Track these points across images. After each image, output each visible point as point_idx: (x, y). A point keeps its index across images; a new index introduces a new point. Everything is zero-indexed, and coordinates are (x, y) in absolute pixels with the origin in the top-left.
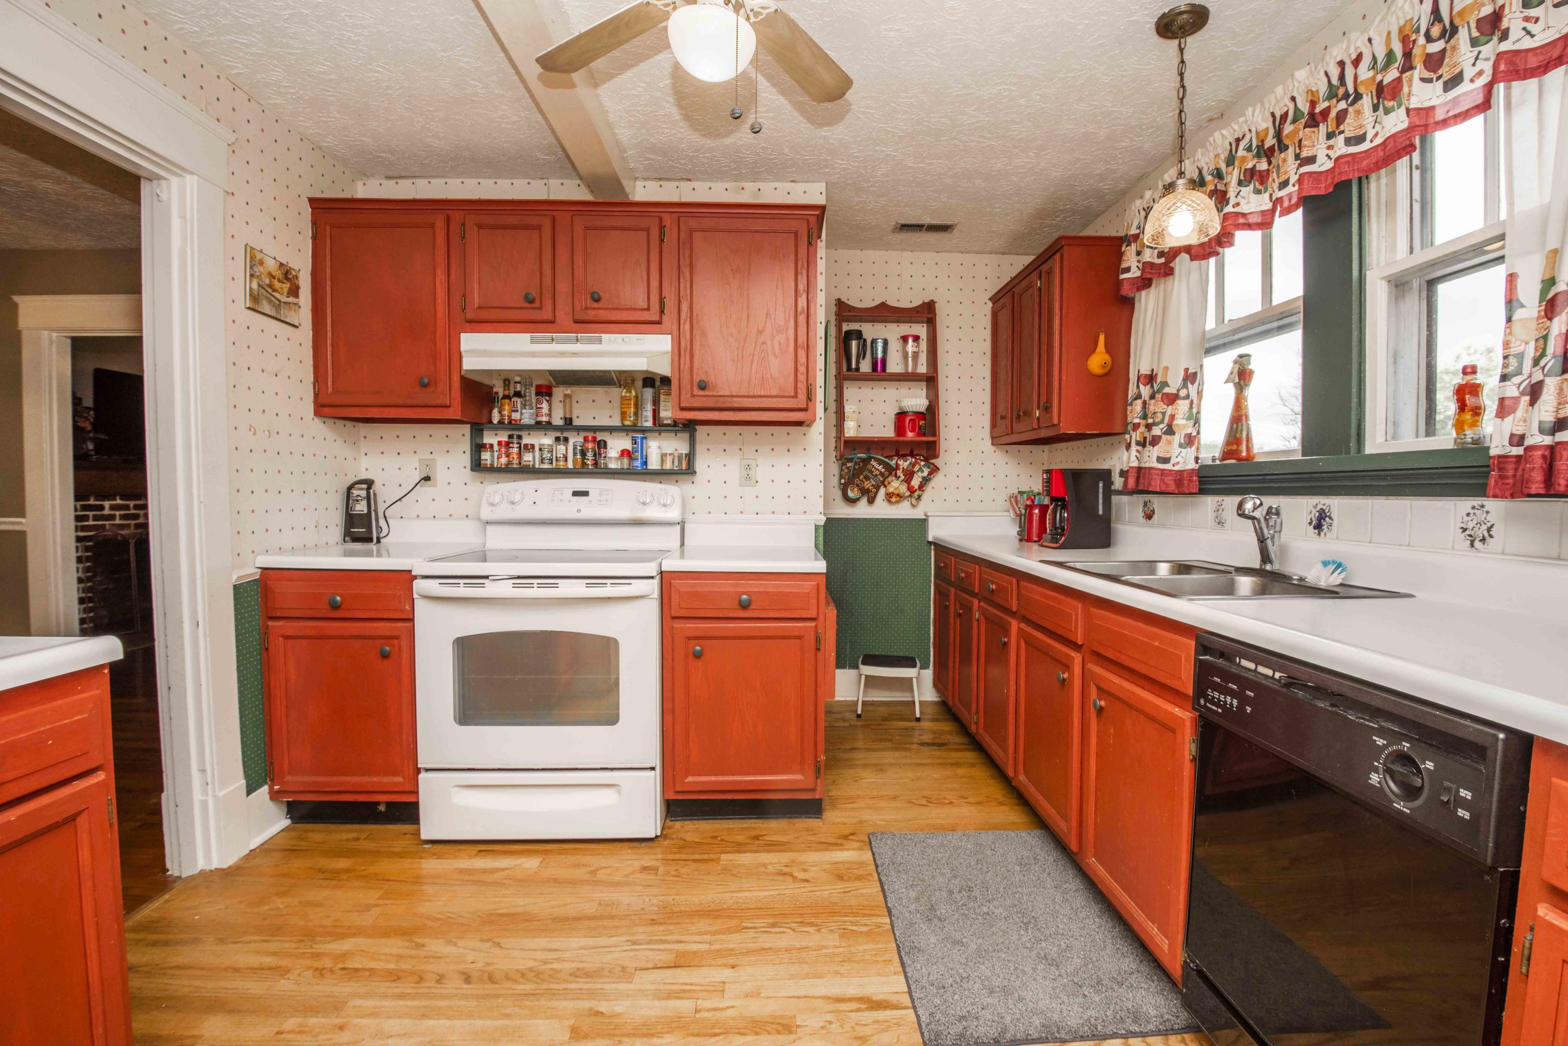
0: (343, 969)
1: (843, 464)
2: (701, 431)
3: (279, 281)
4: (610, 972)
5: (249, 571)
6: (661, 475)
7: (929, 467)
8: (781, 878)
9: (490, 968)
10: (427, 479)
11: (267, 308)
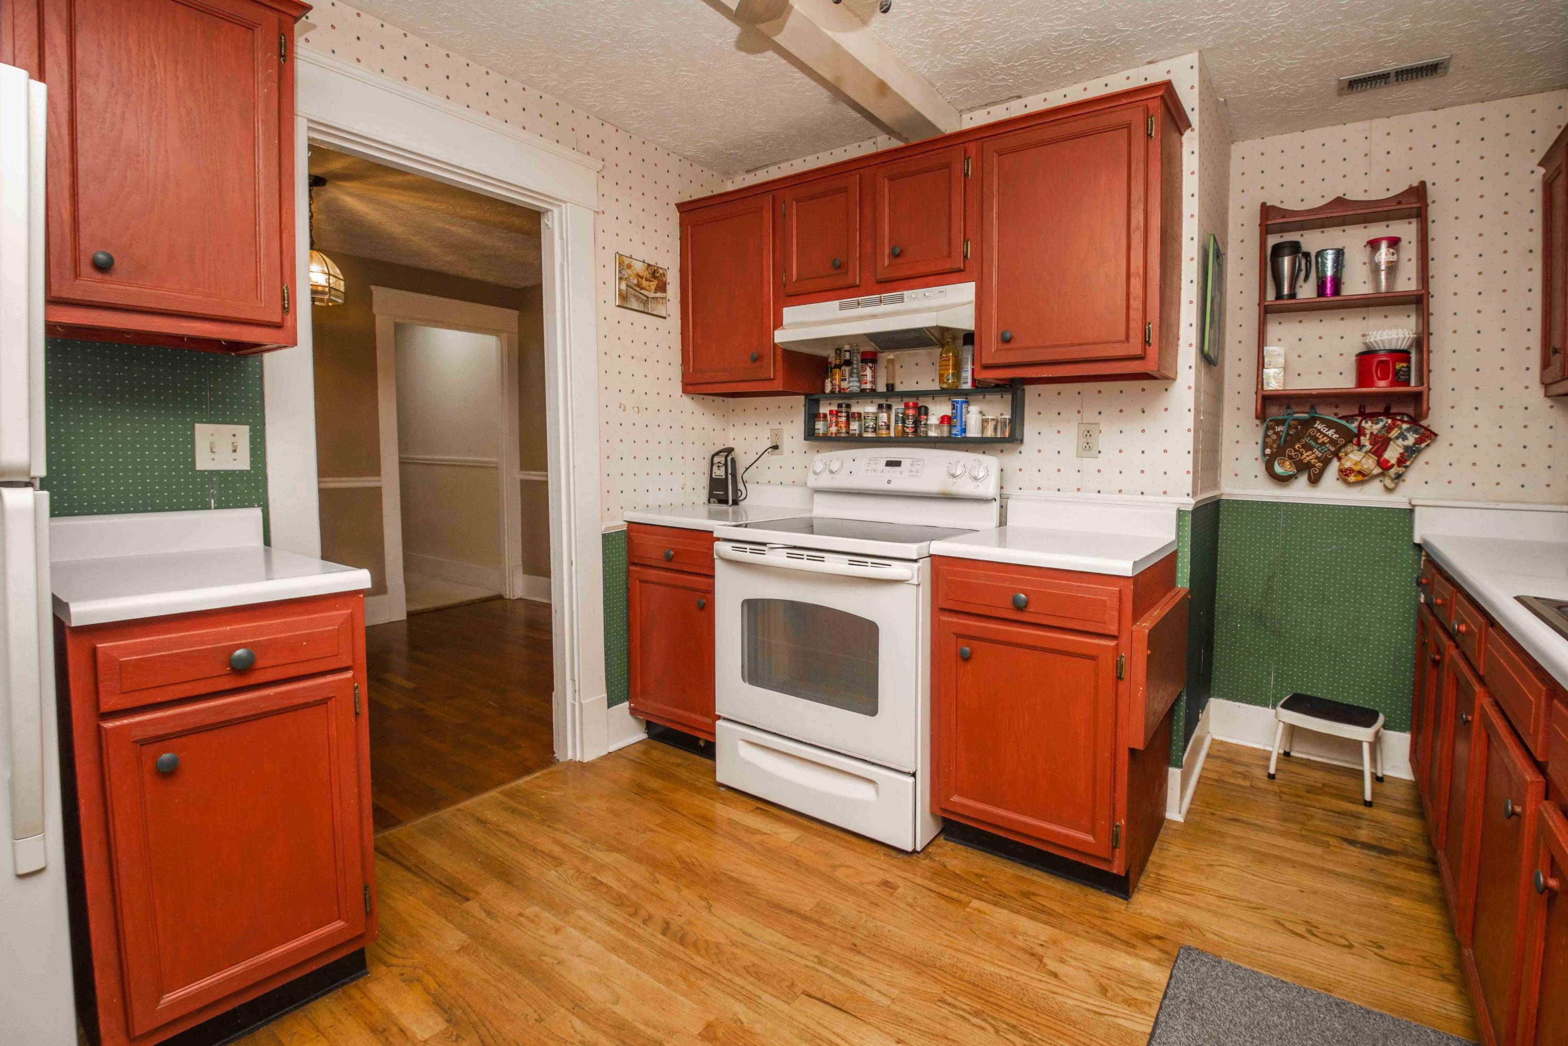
0: (594, 878)
1: (1268, 428)
2: (1031, 391)
3: (646, 280)
4: (778, 982)
5: (617, 523)
6: (981, 444)
7: (1416, 432)
8: (1026, 957)
9: (687, 928)
10: (775, 447)
11: (635, 304)
